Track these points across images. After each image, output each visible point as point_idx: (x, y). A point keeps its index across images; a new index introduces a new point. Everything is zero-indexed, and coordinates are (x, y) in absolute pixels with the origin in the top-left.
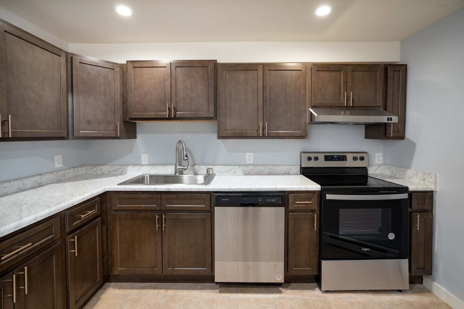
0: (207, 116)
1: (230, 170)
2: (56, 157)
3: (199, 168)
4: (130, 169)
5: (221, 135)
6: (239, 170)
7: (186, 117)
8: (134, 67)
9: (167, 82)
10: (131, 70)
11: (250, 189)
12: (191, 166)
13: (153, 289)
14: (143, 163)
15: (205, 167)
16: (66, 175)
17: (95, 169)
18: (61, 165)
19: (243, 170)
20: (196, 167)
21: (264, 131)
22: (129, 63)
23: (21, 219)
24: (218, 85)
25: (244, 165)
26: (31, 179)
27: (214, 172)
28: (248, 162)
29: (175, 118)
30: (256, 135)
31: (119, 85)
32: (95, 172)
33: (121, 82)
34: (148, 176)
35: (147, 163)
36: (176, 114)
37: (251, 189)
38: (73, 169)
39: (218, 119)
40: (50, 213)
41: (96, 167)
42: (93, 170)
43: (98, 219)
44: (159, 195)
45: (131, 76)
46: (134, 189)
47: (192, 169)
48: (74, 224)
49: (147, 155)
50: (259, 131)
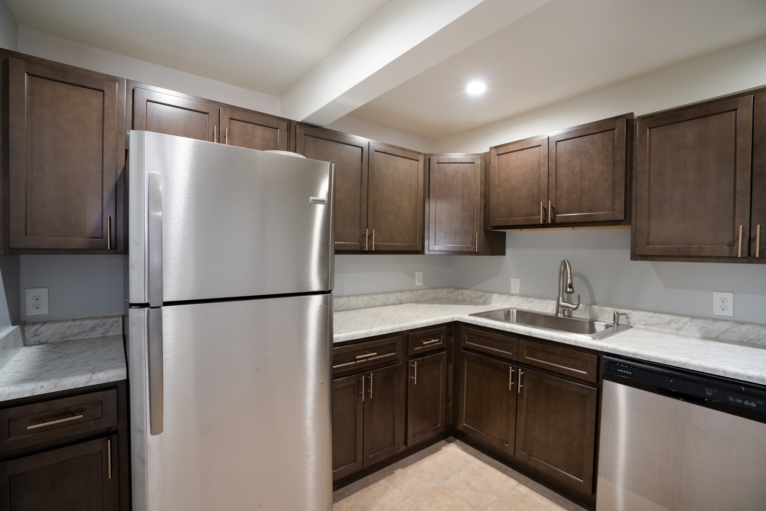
0: (610, 218)
1: (669, 323)
2: (417, 273)
3: (600, 310)
4: (496, 299)
5: (637, 253)
6: (693, 326)
7: (571, 222)
8: (498, 155)
9: (542, 169)
10: (494, 160)
11: (685, 364)
12: (586, 305)
13: (501, 472)
14: (513, 292)
15: (612, 309)
16: (425, 295)
17: (456, 293)
18: (421, 284)
19: (702, 328)
20: (595, 307)
21: (752, 246)
22: (493, 150)
23: (371, 328)
24: (634, 159)
25: (705, 318)
26: (394, 294)
27: (632, 321)
28: (717, 312)
29: (554, 224)
30: (727, 255)
31: (479, 183)
32: (456, 296)
33: (483, 177)
34: (515, 311)
35: (517, 292)
36: (555, 217)
37: (689, 365)
38: (432, 290)
39: (632, 222)
40: (394, 330)
41: (457, 290)
42: (454, 294)
43: (443, 352)
44: (516, 340)
45: (495, 168)
46: (486, 324)
47: (587, 311)
48: (415, 349)
49: (518, 281)
50: (736, 245)
